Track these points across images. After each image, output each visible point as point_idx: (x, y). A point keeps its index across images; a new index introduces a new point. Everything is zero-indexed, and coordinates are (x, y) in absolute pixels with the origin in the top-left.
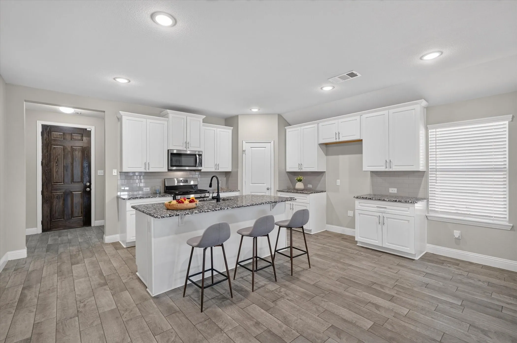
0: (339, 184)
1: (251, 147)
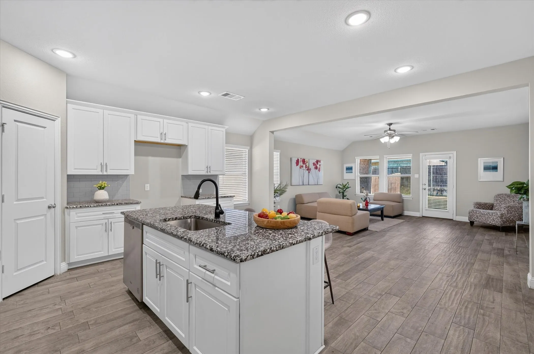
0: (148, 189)
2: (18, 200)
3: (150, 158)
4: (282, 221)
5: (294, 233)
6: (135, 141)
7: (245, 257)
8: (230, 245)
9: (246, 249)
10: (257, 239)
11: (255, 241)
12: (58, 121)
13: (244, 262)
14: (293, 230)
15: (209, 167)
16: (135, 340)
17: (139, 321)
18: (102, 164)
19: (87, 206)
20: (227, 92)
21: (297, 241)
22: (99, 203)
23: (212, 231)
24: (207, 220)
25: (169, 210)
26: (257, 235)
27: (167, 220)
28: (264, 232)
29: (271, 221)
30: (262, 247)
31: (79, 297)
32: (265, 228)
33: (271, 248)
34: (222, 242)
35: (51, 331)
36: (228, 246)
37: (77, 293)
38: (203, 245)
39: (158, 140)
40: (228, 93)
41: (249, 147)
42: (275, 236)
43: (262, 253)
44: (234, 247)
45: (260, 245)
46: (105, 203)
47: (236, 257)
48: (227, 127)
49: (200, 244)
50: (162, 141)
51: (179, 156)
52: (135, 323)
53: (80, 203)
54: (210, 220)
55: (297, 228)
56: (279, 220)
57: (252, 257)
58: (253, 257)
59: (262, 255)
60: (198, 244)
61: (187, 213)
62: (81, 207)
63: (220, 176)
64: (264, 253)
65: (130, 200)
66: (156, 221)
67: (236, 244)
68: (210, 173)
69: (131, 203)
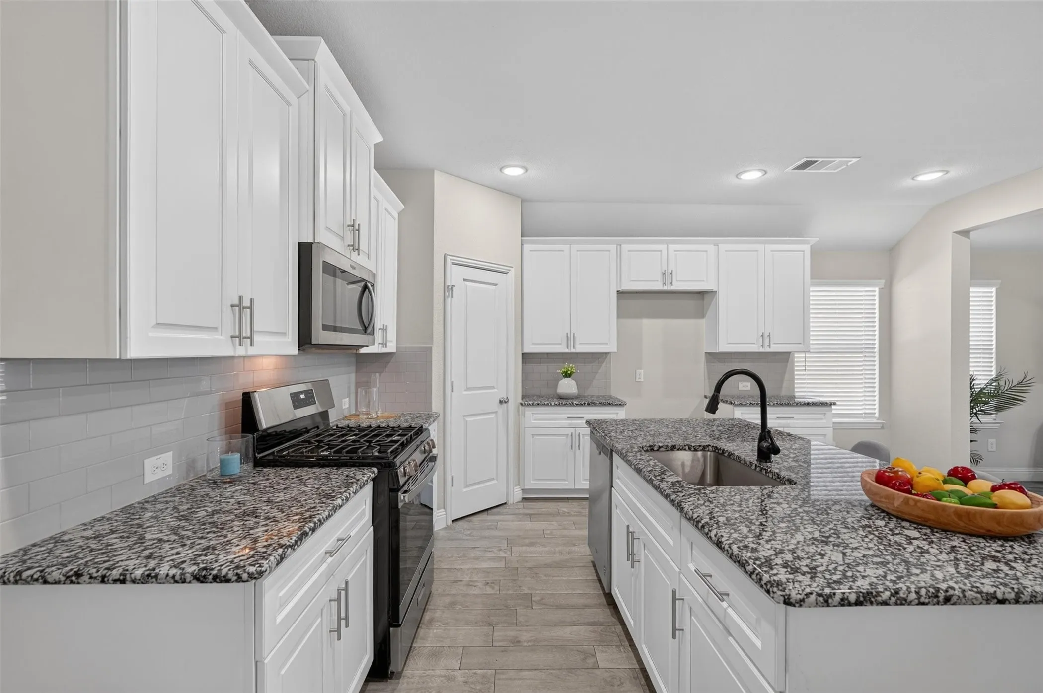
2: (468, 389)
3: (646, 322)
4: (962, 509)
5: (1011, 557)
6: (618, 291)
7: (800, 594)
8: (769, 546)
9: (810, 569)
10: (856, 548)
11: (848, 551)
12: (512, 272)
13: (794, 606)
14: (1011, 546)
15: (766, 334)
16: (591, 661)
17: (602, 627)
18: (569, 335)
19: (546, 403)
20: (806, 158)
21: (1019, 594)
22: (564, 400)
23: (735, 495)
24: (740, 462)
25: (667, 427)
26: (861, 532)
27: (655, 448)
28: (890, 530)
29: (916, 502)
30: (864, 577)
31: (529, 549)
32: (898, 518)
33: (897, 592)
34: (750, 531)
35: (489, 591)
36: (763, 546)
37: (527, 541)
38: (703, 527)
39: (658, 286)
40: (808, 159)
41: (882, 282)
42: (927, 552)
43: (862, 599)
44: (776, 555)
45: (861, 568)
46: (570, 401)
47: (772, 586)
48: (814, 240)
49: (698, 522)
50: (666, 288)
51: (701, 314)
52: (596, 628)
53: (539, 396)
54: (746, 463)
55: (1030, 543)
56: (951, 503)
57: (821, 599)
58: (826, 601)
59: (858, 603)
60: (694, 520)
61: (700, 439)
62: (538, 404)
63: (796, 355)
64: (865, 599)
65: (610, 397)
66: (632, 447)
67: (788, 546)
68: (770, 347)
69: (610, 404)
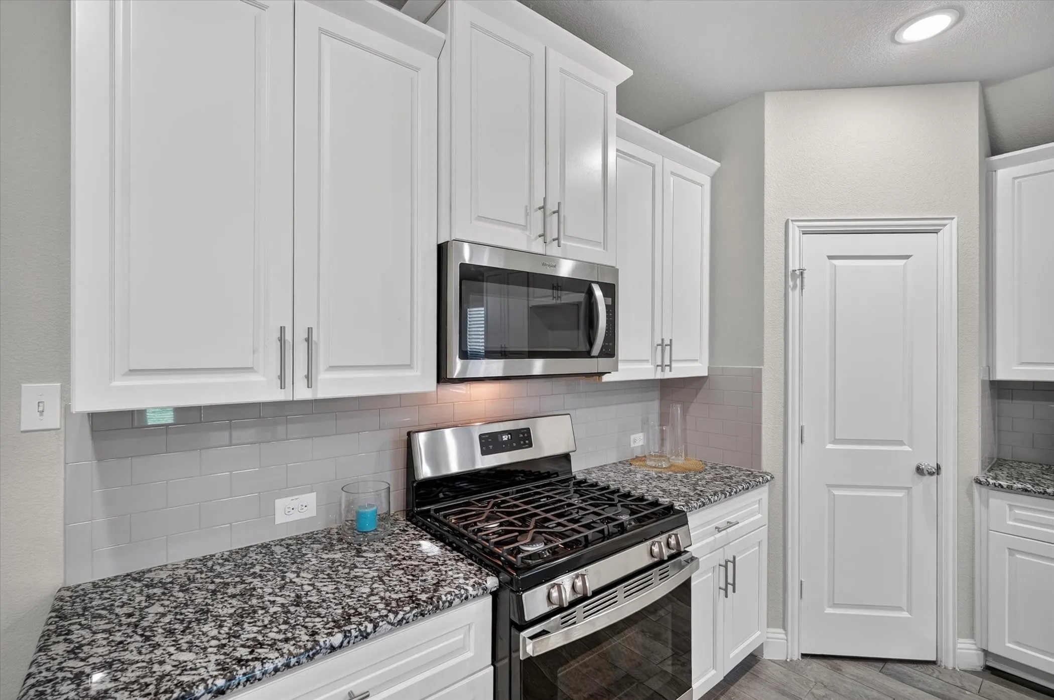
1: (830, 257)
